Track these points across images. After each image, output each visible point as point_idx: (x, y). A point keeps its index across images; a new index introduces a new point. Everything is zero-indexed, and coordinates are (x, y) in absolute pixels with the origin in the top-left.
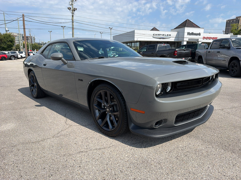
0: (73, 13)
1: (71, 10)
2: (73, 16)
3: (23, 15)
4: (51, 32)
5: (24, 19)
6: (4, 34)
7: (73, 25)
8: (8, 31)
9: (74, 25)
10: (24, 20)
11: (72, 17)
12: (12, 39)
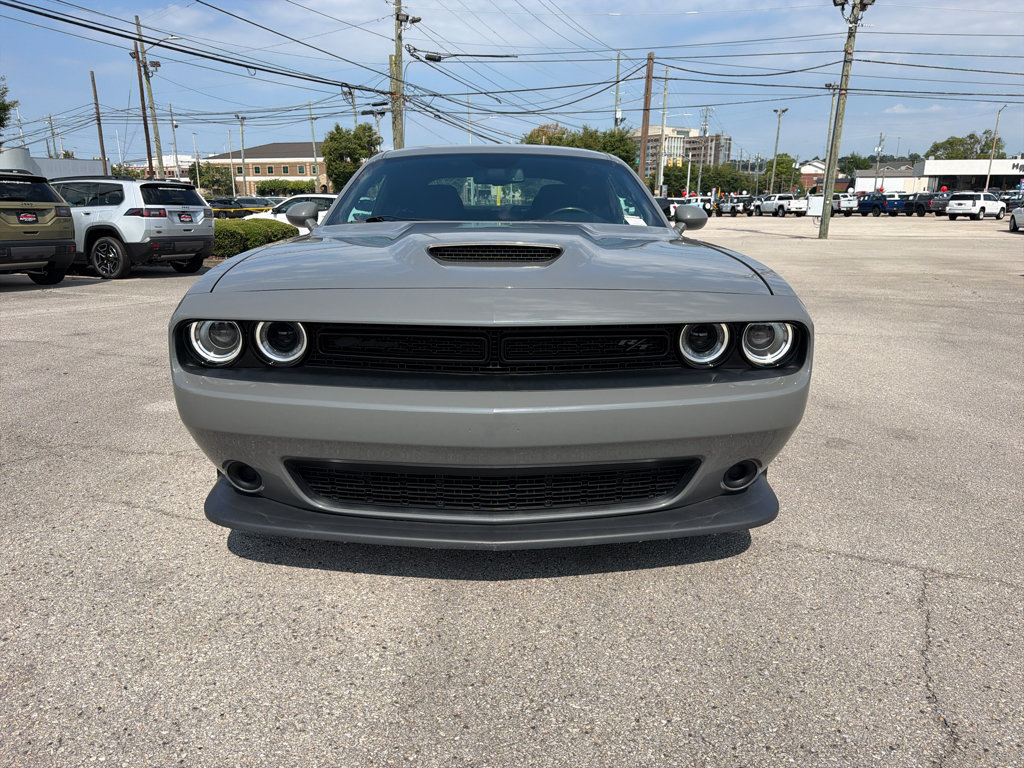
0: (856, 21)
1: (846, 6)
2: (851, 34)
3: (650, 58)
4: (784, 111)
5: (650, 71)
6: (605, 134)
7: (845, 76)
8: (622, 120)
9: (850, 73)
10: (649, 78)
11: (849, 37)
12: (627, 152)
